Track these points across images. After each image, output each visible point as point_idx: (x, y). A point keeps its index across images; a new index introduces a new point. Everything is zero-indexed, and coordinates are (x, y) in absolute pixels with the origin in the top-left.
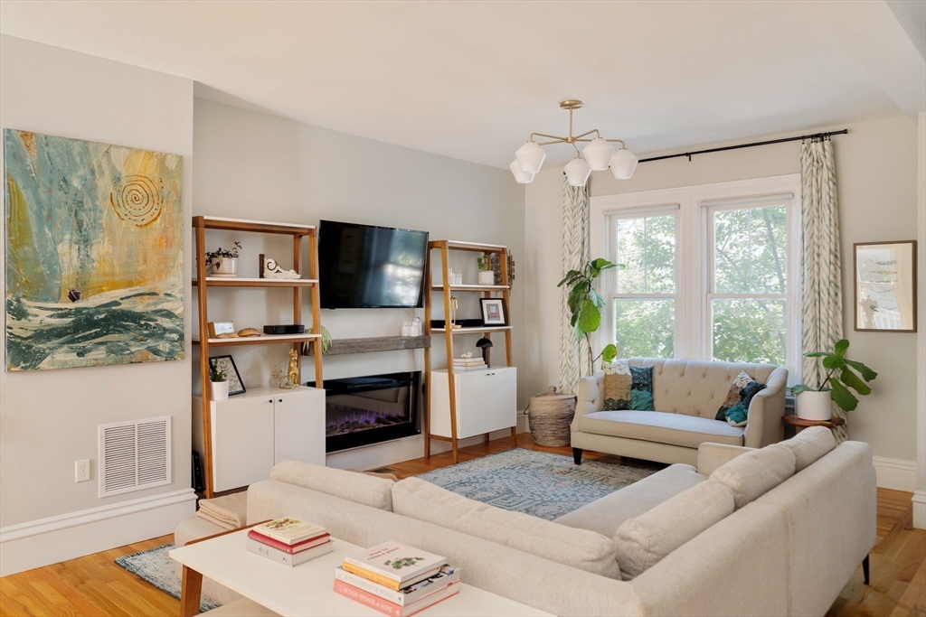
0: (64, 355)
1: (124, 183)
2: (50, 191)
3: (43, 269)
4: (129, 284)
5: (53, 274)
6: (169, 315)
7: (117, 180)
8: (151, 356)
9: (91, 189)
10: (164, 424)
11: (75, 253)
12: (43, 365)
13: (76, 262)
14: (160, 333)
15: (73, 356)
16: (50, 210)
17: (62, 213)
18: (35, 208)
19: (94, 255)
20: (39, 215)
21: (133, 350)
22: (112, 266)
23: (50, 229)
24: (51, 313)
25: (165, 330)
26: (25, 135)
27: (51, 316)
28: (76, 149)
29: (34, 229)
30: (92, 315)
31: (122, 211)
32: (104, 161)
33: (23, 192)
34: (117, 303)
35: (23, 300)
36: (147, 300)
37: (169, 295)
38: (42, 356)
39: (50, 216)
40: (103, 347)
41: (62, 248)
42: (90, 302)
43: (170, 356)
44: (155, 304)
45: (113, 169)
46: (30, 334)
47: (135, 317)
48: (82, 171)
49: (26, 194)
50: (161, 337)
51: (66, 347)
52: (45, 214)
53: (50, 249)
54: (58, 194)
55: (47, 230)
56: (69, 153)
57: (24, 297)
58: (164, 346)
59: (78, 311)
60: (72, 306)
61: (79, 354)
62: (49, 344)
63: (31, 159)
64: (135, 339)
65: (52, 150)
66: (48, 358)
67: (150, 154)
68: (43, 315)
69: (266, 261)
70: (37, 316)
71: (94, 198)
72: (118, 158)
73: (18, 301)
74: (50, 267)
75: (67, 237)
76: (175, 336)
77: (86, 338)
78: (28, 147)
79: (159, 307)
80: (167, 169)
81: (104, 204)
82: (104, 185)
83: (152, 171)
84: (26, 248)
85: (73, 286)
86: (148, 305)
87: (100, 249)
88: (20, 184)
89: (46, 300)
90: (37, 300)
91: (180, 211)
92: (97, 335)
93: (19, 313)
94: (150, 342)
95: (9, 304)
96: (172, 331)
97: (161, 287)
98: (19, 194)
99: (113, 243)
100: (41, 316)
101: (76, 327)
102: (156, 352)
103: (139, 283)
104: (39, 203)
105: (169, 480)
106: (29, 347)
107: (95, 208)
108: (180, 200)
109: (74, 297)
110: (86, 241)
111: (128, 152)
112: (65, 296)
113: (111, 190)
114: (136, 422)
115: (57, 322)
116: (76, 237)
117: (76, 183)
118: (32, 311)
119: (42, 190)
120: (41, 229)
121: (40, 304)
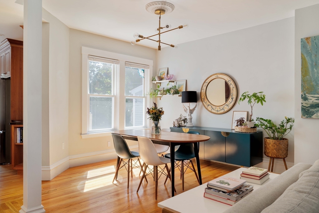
2: (316, 56)
3: (314, 83)
12: (314, 116)
16: (316, 62)
18: (310, 62)
20: (312, 65)
23: (316, 69)
24: (316, 98)
26: (307, 39)
27: (316, 100)
29: (310, 70)
33: (306, 58)
35: (307, 94)
38: (313, 113)
39: (316, 64)
46: (309, 106)
49: (308, 59)
52: (314, 64)
53: (316, 76)
55: (315, 69)
57: (307, 93)
62: (316, 109)
63: (309, 46)
65: (317, 41)
66: (315, 114)
68: (313, 99)
70: (311, 99)
73: (305, 94)
74: (316, 82)
78: (308, 42)
84: (308, 77)
88: (305, 56)
89: (315, 94)
90: (311, 94)
93: (305, 99)
95: (302, 95)
98: (305, 59)
104: (312, 61)
106: (308, 110)
118: (309, 98)
119: (313, 56)
120: (313, 70)
121: (312, 95)
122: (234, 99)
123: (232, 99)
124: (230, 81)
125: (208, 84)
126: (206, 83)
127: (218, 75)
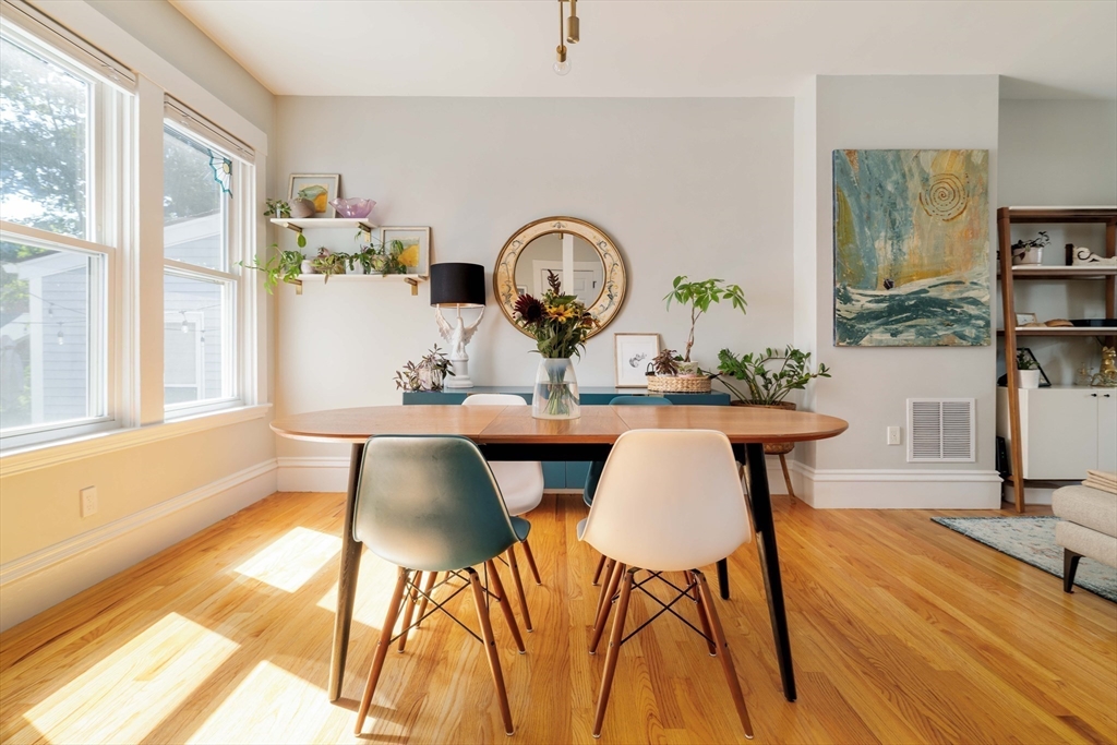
0: (880, 335)
1: (931, 182)
2: (868, 196)
3: (863, 262)
4: (937, 274)
5: (872, 266)
6: (975, 302)
7: (925, 180)
8: (957, 340)
9: (902, 190)
10: (968, 405)
11: (889, 248)
12: (864, 342)
13: (890, 256)
14: (967, 320)
15: (887, 337)
16: (869, 213)
17: (878, 214)
18: (857, 212)
19: (905, 249)
20: (860, 217)
21: (940, 333)
22: (921, 258)
23: (869, 229)
24: (870, 299)
25: (971, 316)
26: (850, 153)
27: (870, 302)
28: (890, 158)
29: (857, 230)
30: (903, 301)
31: (929, 208)
32: (914, 165)
33: (848, 199)
34: (925, 291)
35: (848, 288)
36: (953, 288)
37: (975, 284)
38: (863, 334)
39: (868, 218)
40: (913, 330)
41: (879, 244)
42: (901, 290)
43: (976, 343)
44: (961, 292)
45: (922, 171)
46: (853, 316)
47: (943, 304)
48: (896, 176)
49: (850, 201)
50: (967, 323)
51: (881, 329)
52: (865, 216)
53: (869, 245)
54: (875, 199)
55: (866, 230)
56: (884, 162)
57: (849, 285)
58: (970, 332)
59: (892, 297)
60: (887, 293)
61: (893, 335)
62: (868, 325)
63: (854, 172)
64: (942, 324)
65: (870, 162)
66: (868, 336)
67: (956, 153)
68: (864, 300)
69: (1076, 251)
70: (858, 301)
71: (905, 199)
72: (926, 160)
73: (845, 288)
74: (869, 261)
75: (883, 234)
76: (981, 323)
77: (897, 321)
78: (852, 162)
79: (965, 295)
80: (973, 166)
81: (913, 203)
82: (914, 186)
83: (958, 168)
84: (851, 246)
85: (887, 276)
86: (955, 293)
87: (911, 243)
88: (846, 193)
89: (866, 288)
90: (859, 288)
91: (986, 203)
92: (908, 319)
93: (846, 299)
94: (957, 328)
95: (837, 292)
96: (978, 318)
97: (967, 276)
98: (845, 202)
99: (922, 237)
100: (862, 301)
101: (890, 311)
102: (963, 337)
103: (946, 273)
104: (860, 208)
105: (972, 459)
106: (853, 326)
107: (906, 208)
108: (986, 193)
109: (888, 285)
110: (898, 237)
111: (935, 154)
112: (881, 285)
113: (920, 190)
114: (941, 400)
115: (874, 306)
116: (890, 234)
117: (890, 187)
118: (855, 297)
119: (863, 196)
120: (862, 229)
121: (861, 291)
122: (617, 299)
123: (611, 297)
124: (603, 245)
125: (522, 246)
126: (516, 244)
127: (563, 223)
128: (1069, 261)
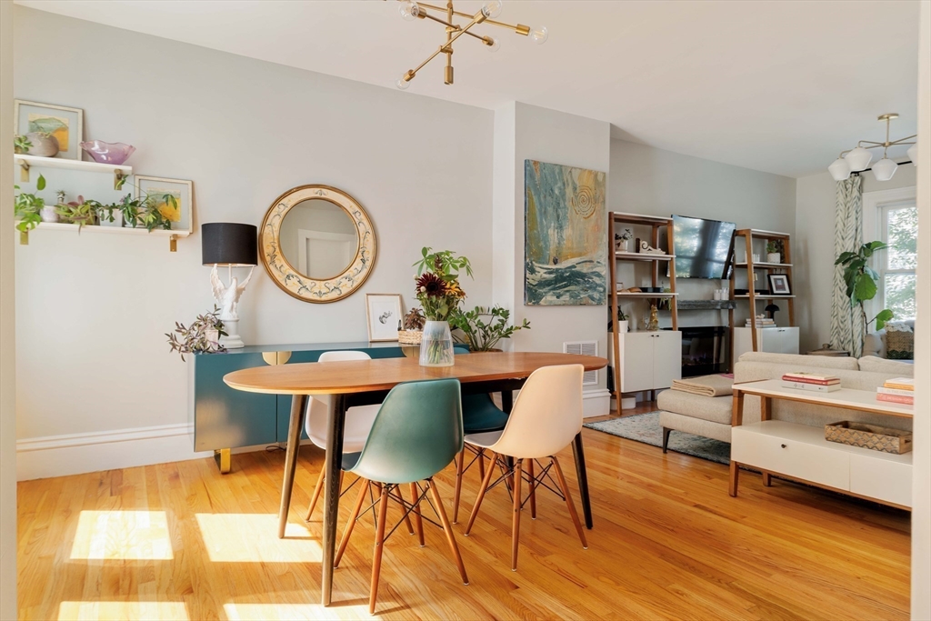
0: (550, 298)
1: (578, 191)
2: (545, 197)
3: (542, 244)
4: (580, 255)
5: (547, 247)
6: (599, 275)
7: (575, 189)
8: (590, 301)
9: (563, 195)
10: (594, 345)
11: (556, 235)
12: (542, 302)
13: (556, 241)
14: (594, 287)
15: (555, 298)
16: (545, 208)
17: (550, 210)
18: (539, 207)
19: (564, 237)
20: (540, 211)
21: (582, 296)
22: (572, 243)
23: (545, 220)
24: (546, 271)
25: (597, 285)
26: (535, 163)
27: (545, 273)
28: (557, 171)
29: (539, 220)
30: (563, 273)
31: (577, 208)
32: (569, 177)
33: (534, 197)
34: (575, 267)
35: (533, 262)
36: (589, 265)
37: (599, 262)
38: (541, 297)
39: (545, 212)
40: (568, 294)
41: (551, 231)
42: (562, 265)
43: (599, 303)
44: (592, 268)
45: (573, 183)
46: (536, 283)
47: (583, 276)
48: (560, 184)
49: (535, 199)
50: (595, 289)
51: (551, 293)
52: (543, 210)
53: (545, 232)
54: (549, 198)
56: (554, 173)
57: (533, 260)
58: (596, 295)
59: (557, 270)
60: (554, 267)
61: (558, 297)
62: (544, 290)
63: (537, 176)
64: (583, 290)
65: (546, 171)
66: (544, 299)
67: (590, 172)
69: (642, 242)
70: (539, 272)
71: (564, 200)
72: (576, 174)
73: (531, 262)
74: (545, 243)
75: (553, 224)
76: (601, 289)
77: (560, 288)
78: (536, 170)
79: (594, 270)
80: (598, 180)
81: (568, 204)
82: (569, 191)
83: (591, 183)
84: (535, 232)
85: (555, 255)
86: (589, 269)
87: (567, 232)
88: (533, 193)
89: (543, 263)
90: (540, 263)
91: (604, 208)
92: (566, 286)
93: (533, 271)
94: (590, 292)
95: (526, 265)
96: (601, 286)
97: (595, 257)
98: (532, 199)
99: (573, 228)
100: (541, 273)
101: (556, 280)
102: (593, 299)
103: (585, 254)
104: (540, 204)
105: (596, 382)
106: (536, 291)
107: (565, 207)
108: (604, 202)
109: (555, 262)
110: (560, 227)
111: (580, 171)
112: (551, 262)
113: (572, 196)
114: (581, 342)
115: (547, 276)
116: (556, 225)
117: (557, 192)
118: (538, 269)
119: (542, 196)
120: (541, 220)
121: (541, 265)
125: (286, 210)
127: (324, 191)
128: (638, 251)
